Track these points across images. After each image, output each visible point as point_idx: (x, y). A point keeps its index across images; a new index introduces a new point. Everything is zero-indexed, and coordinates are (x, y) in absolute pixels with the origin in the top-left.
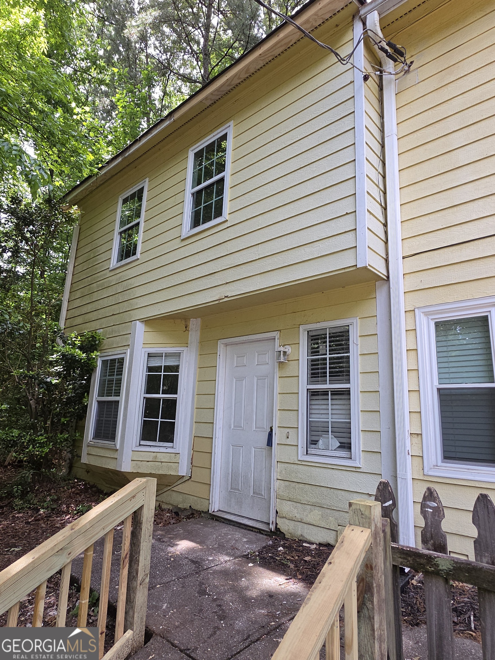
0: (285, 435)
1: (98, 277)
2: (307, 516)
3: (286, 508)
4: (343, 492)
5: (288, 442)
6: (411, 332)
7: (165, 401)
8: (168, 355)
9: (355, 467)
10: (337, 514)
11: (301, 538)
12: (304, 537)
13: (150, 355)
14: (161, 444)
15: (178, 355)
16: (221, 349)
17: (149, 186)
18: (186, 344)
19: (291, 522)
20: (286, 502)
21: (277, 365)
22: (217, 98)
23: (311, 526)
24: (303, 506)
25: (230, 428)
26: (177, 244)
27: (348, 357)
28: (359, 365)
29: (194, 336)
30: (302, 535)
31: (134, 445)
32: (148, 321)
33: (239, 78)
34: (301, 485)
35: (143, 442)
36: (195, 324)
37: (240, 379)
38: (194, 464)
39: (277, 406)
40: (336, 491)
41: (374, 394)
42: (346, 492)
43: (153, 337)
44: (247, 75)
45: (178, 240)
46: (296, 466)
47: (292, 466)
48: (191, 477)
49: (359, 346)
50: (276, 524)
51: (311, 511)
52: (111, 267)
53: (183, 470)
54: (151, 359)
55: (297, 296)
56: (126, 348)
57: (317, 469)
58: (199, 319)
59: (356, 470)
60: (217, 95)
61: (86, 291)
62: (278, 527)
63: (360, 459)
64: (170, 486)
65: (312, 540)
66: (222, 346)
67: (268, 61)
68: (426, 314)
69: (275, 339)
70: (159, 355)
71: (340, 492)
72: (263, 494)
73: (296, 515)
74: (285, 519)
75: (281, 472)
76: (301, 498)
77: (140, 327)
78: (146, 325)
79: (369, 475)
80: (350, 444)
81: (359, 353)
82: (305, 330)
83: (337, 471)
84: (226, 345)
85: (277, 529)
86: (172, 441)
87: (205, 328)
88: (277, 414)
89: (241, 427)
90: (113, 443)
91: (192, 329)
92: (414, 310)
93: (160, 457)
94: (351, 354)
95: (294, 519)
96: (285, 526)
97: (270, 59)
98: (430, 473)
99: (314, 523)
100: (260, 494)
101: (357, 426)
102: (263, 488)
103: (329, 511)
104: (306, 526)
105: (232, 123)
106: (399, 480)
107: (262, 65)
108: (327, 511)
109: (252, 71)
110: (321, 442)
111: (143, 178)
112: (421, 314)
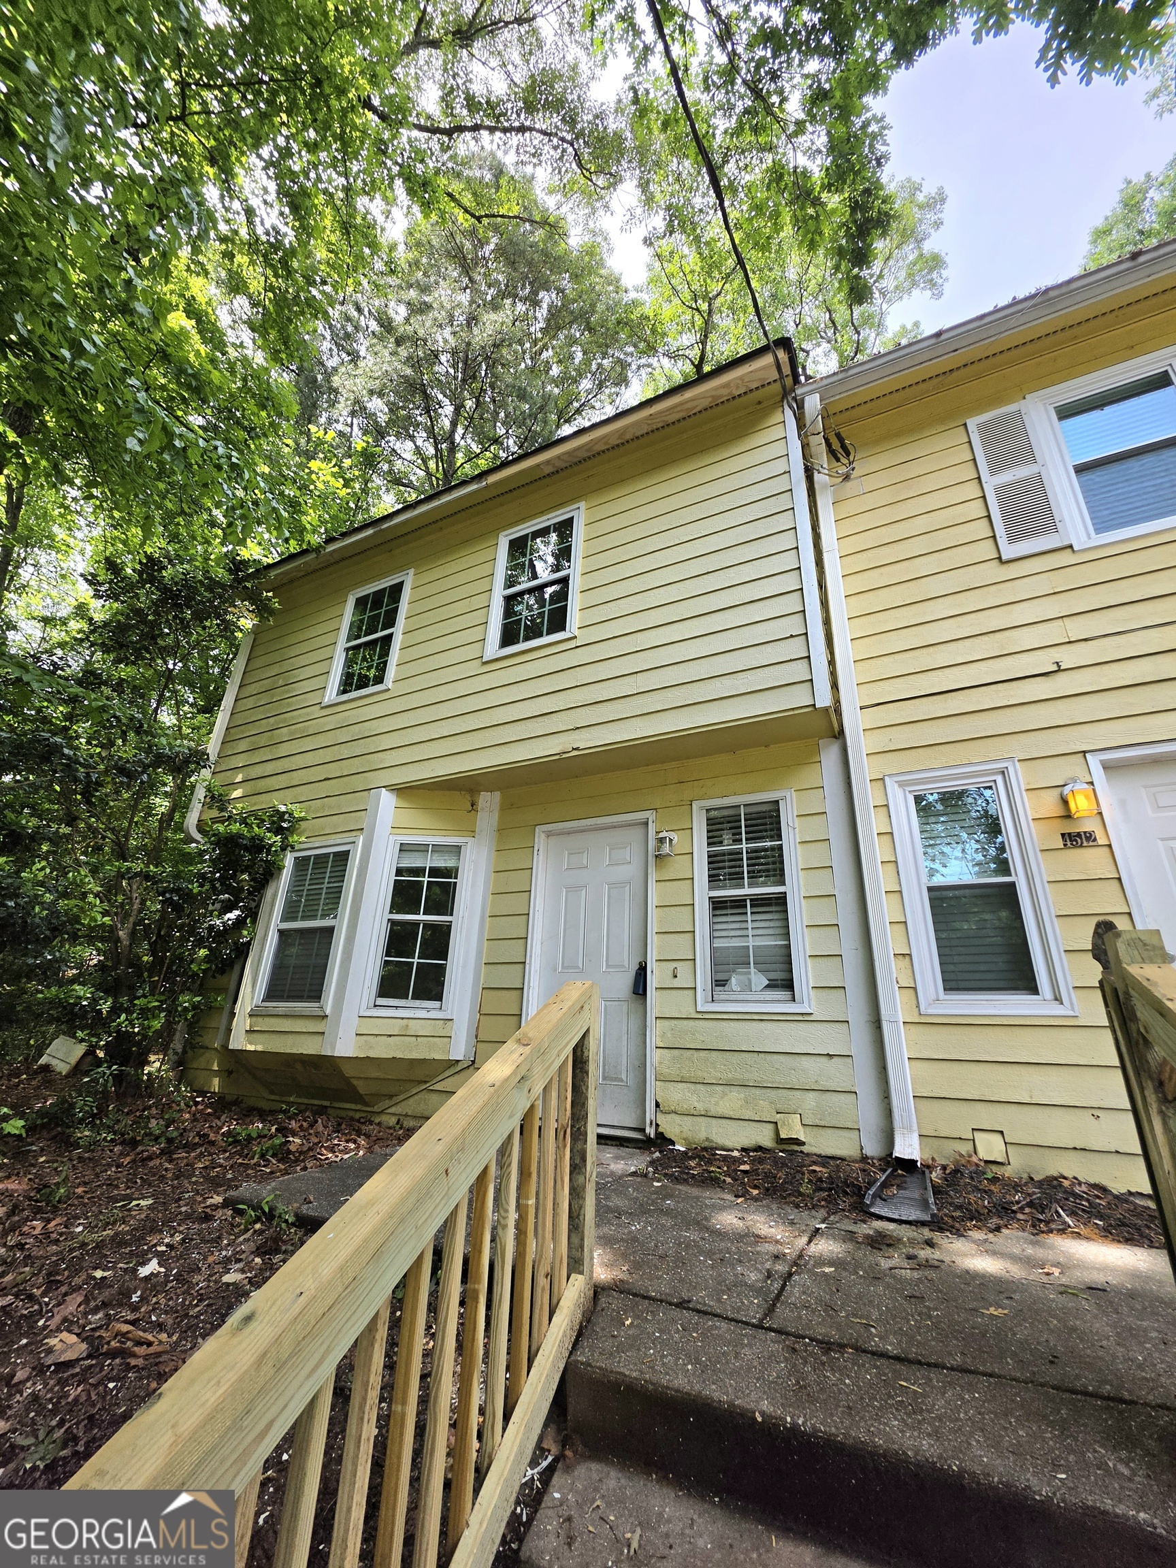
0: (670, 974)
1: (293, 718)
2: (717, 1104)
3: (676, 1095)
5: (676, 983)
6: (880, 809)
7: (429, 925)
8: (437, 848)
9: (802, 1014)
10: (773, 1093)
11: (707, 1144)
12: (712, 1141)
13: (404, 848)
14: (418, 1003)
15: (457, 850)
16: (540, 839)
17: (414, 581)
18: (472, 833)
19: (686, 1118)
20: (675, 1084)
21: (651, 860)
22: (564, 465)
23: (724, 1121)
24: (709, 1088)
25: (555, 970)
26: (475, 667)
27: (780, 848)
28: (800, 859)
29: (488, 818)
30: (707, 1139)
31: (364, 1006)
32: (401, 790)
33: (606, 443)
34: (702, 1054)
35: (381, 1001)
36: (489, 801)
37: (574, 889)
38: (481, 1037)
39: (653, 927)
40: (768, 1057)
41: (826, 899)
42: (787, 1057)
43: (412, 817)
44: (619, 442)
45: (476, 662)
46: (691, 1023)
47: (686, 1022)
48: (473, 1062)
49: (797, 830)
50: (657, 1125)
51: (725, 1094)
52: (326, 701)
53: (459, 1051)
54: (404, 854)
55: (688, 758)
56: (354, 834)
57: (732, 1024)
58: (497, 794)
59: (805, 1018)
61: (263, 739)
62: (660, 1130)
63: (809, 1000)
64: (426, 1082)
65: (729, 1144)
66: (543, 836)
67: (654, 428)
68: (902, 784)
69: (647, 824)
70: (422, 849)
71: (775, 1056)
72: (624, 1077)
73: (696, 1104)
74: (673, 1115)
75: (663, 1035)
76: (705, 1075)
77: (387, 799)
78: (398, 796)
79: (826, 1025)
80: (792, 980)
81: (798, 840)
82: (701, 808)
83: (769, 1024)
84: (549, 834)
85: (660, 1136)
86: (439, 997)
87: (507, 807)
88: (653, 941)
89: (577, 967)
90: (317, 1005)
91: (482, 809)
92: (882, 779)
93: (415, 1028)
94: (785, 842)
95: (693, 1112)
96: (671, 1127)
97: (660, 425)
98: (930, 1011)
99: (732, 1114)
100: (616, 1079)
101: (801, 949)
102: (624, 1068)
103: (758, 1091)
104: (714, 1121)
105: (582, 505)
106: (885, 1025)
107: (645, 431)
108: (754, 1090)
109: (628, 437)
110: (733, 981)
111: (403, 567)
112: (896, 785)
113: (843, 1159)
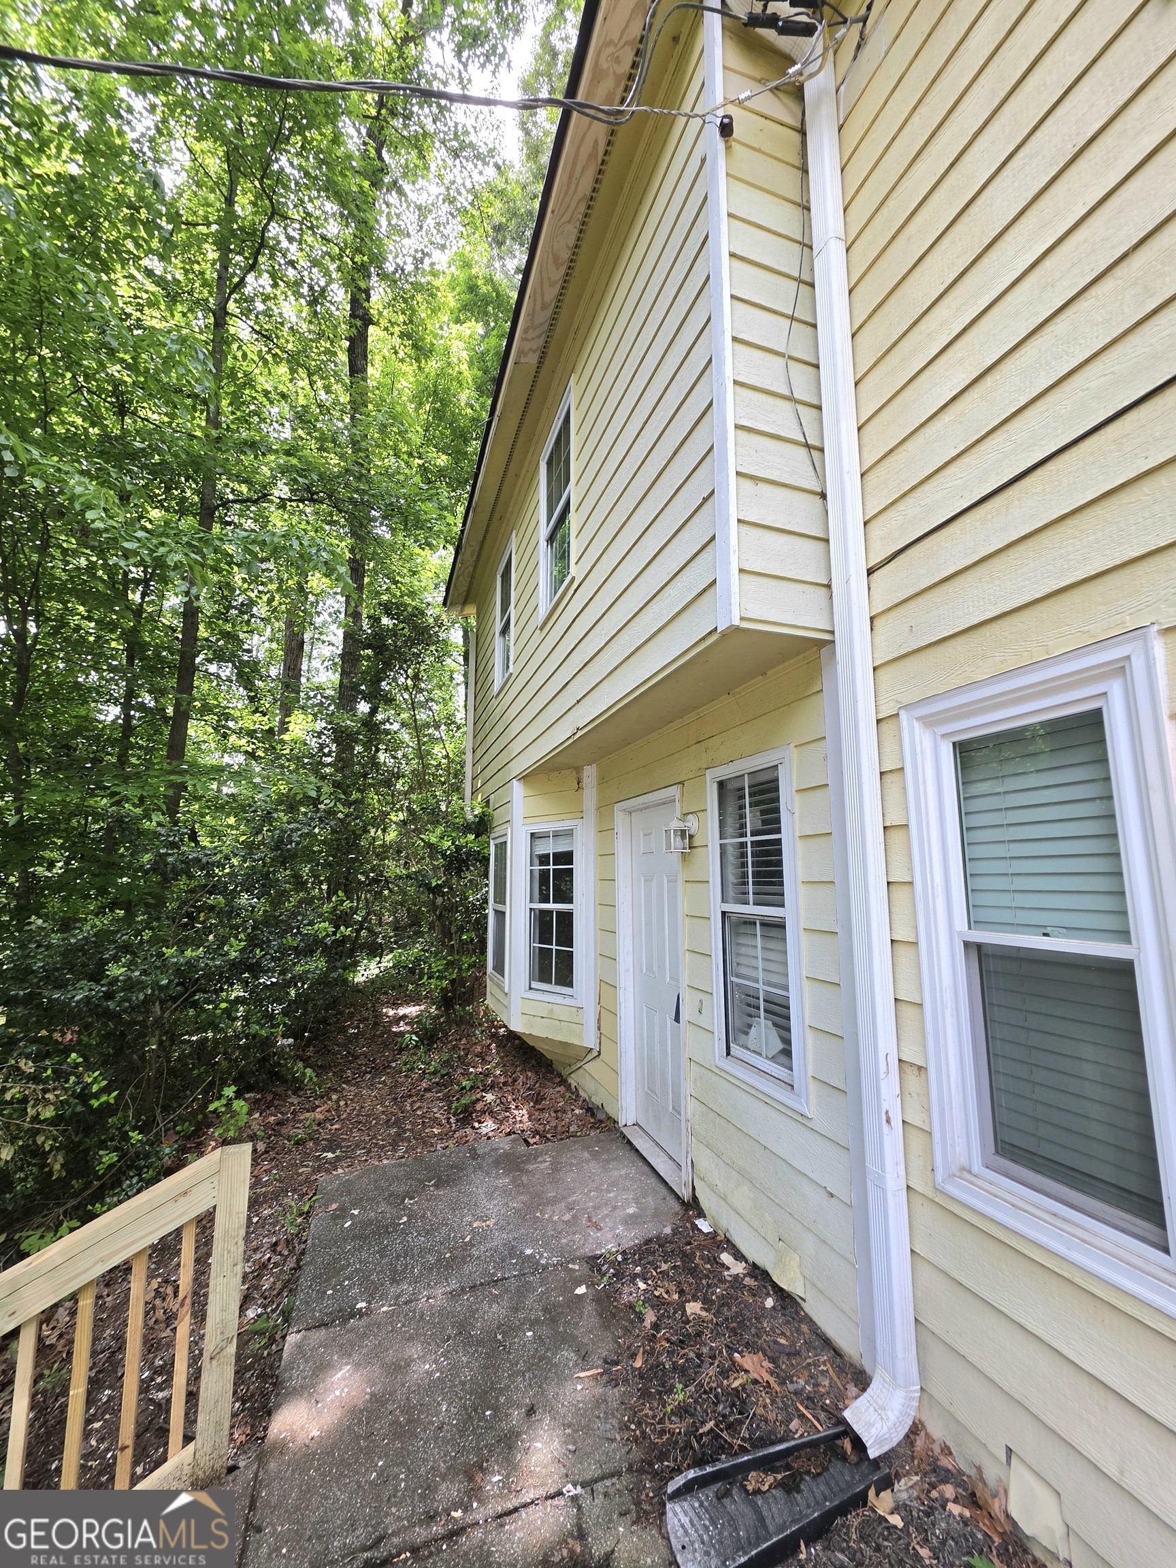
0: (697, 1006)
1: (489, 711)
2: (732, 1191)
3: (704, 1161)
4: (785, 1165)
5: (701, 1021)
6: (895, 776)
7: (559, 913)
8: (557, 835)
9: (801, 1114)
10: (776, 1210)
11: (729, 1237)
12: (733, 1236)
13: (532, 837)
14: (559, 989)
15: (569, 833)
16: (620, 820)
17: (515, 546)
18: (580, 814)
19: (712, 1193)
20: (704, 1148)
22: (541, 342)
23: (739, 1218)
24: (726, 1167)
25: (643, 971)
26: (538, 636)
27: (779, 842)
28: (799, 863)
29: (590, 795)
30: (730, 1231)
31: (523, 989)
32: (525, 778)
33: (552, 284)
34: (722, 1122)
35: (535, 985)
36: (589, 777)
37: (648, 879)
38: (602, 1029)
40: (773, 1157)
41: (828, 938)
43: (536, 805)
44: (563, 270)
45: (538, 631)
46: (713, 1078)
47: (709, 1074)
48: (599, 1053)
49: (797, 815)
50: (694, 1188)
51: (738, 1184)
52: (495, 692)
53: (589, 1039)
54: (538, 842)
55: (696, 708)
56: (504, 826)
57: (744, 1095)
58: (594, 767)
59: (802, 1119)
60: (539, 337)
62: (696, 1193)
63: (807, 1097)
64: (580, 1061)
66: (619, 816)
67: (580, 217)
68: (929, 722)
69: (674, 801)
70: (544, 836)
71: (779, 1161)
73: (718, 1182)
74: (703, 1183)
75: (695, 1082)
76: (723, 1149)
77: (518, 789)
78: (524, 784)
79: (826, 1142)
81: (798, 834)
82: (713, 780)
83: (774, 1111)
84: (624, 813)
85: (694, 1196)
86: (571, 985)
87: (603, 781)
88: (684, 959)
89: (654, 972)
90: (502, 980)
91: (586, 786)
92: (897, 715)
93: (559, 1011)
94: (785, 836)
95: (716, 1189)
96: (704, 1197)
97: (582, 209)
99: (743, 1213)
101: (800, 1012)
103: (763, 1199)
104: (731, 1212)
105: (572, 381)
106: (870, 1184)
107: (576, 231)
108: (761, 1196)
109: (565, 255)
110: (754, 1032)
111: (509, 534)
112: (916, 725)
113: (837, 1353)
